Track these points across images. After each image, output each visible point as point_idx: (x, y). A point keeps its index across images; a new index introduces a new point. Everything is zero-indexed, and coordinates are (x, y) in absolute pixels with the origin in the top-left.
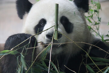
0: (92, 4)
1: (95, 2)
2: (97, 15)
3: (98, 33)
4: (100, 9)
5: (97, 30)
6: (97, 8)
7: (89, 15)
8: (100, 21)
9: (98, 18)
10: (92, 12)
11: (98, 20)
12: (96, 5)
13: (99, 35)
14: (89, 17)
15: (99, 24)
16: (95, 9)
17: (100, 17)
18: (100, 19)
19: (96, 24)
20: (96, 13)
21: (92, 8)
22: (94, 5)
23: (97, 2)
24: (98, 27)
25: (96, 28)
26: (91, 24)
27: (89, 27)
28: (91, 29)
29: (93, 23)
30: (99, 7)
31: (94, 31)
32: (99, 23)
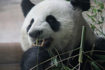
0: (96, 4)
1: (98, 2)
2: (100, 15)
3: (101, 31)
4: (103, 9)
5: (100, 29)
6: (100, 7)
7: (93, 15)
8: (103, 20)
9: (102, 17)
10: (95, 12)
11: (101, 19)
12: (99, 5)
13: (103, 34)
14: (93, 16)
15: (103, 24)
16: (99, 9)
17: (103, 16)
18: (104, 18)
19: (100, 23)
20: (100, 13)
21: (95, 8)
22: (98, 4)
23: (100, 2)
24: (101, 26)
25: (100, 27)
26: (94, 23)
27: (93, 26)
28: (95, 28)
29: (97, 22)
30: (102, 7)
31: (98, 30)
32: (103, 22)
